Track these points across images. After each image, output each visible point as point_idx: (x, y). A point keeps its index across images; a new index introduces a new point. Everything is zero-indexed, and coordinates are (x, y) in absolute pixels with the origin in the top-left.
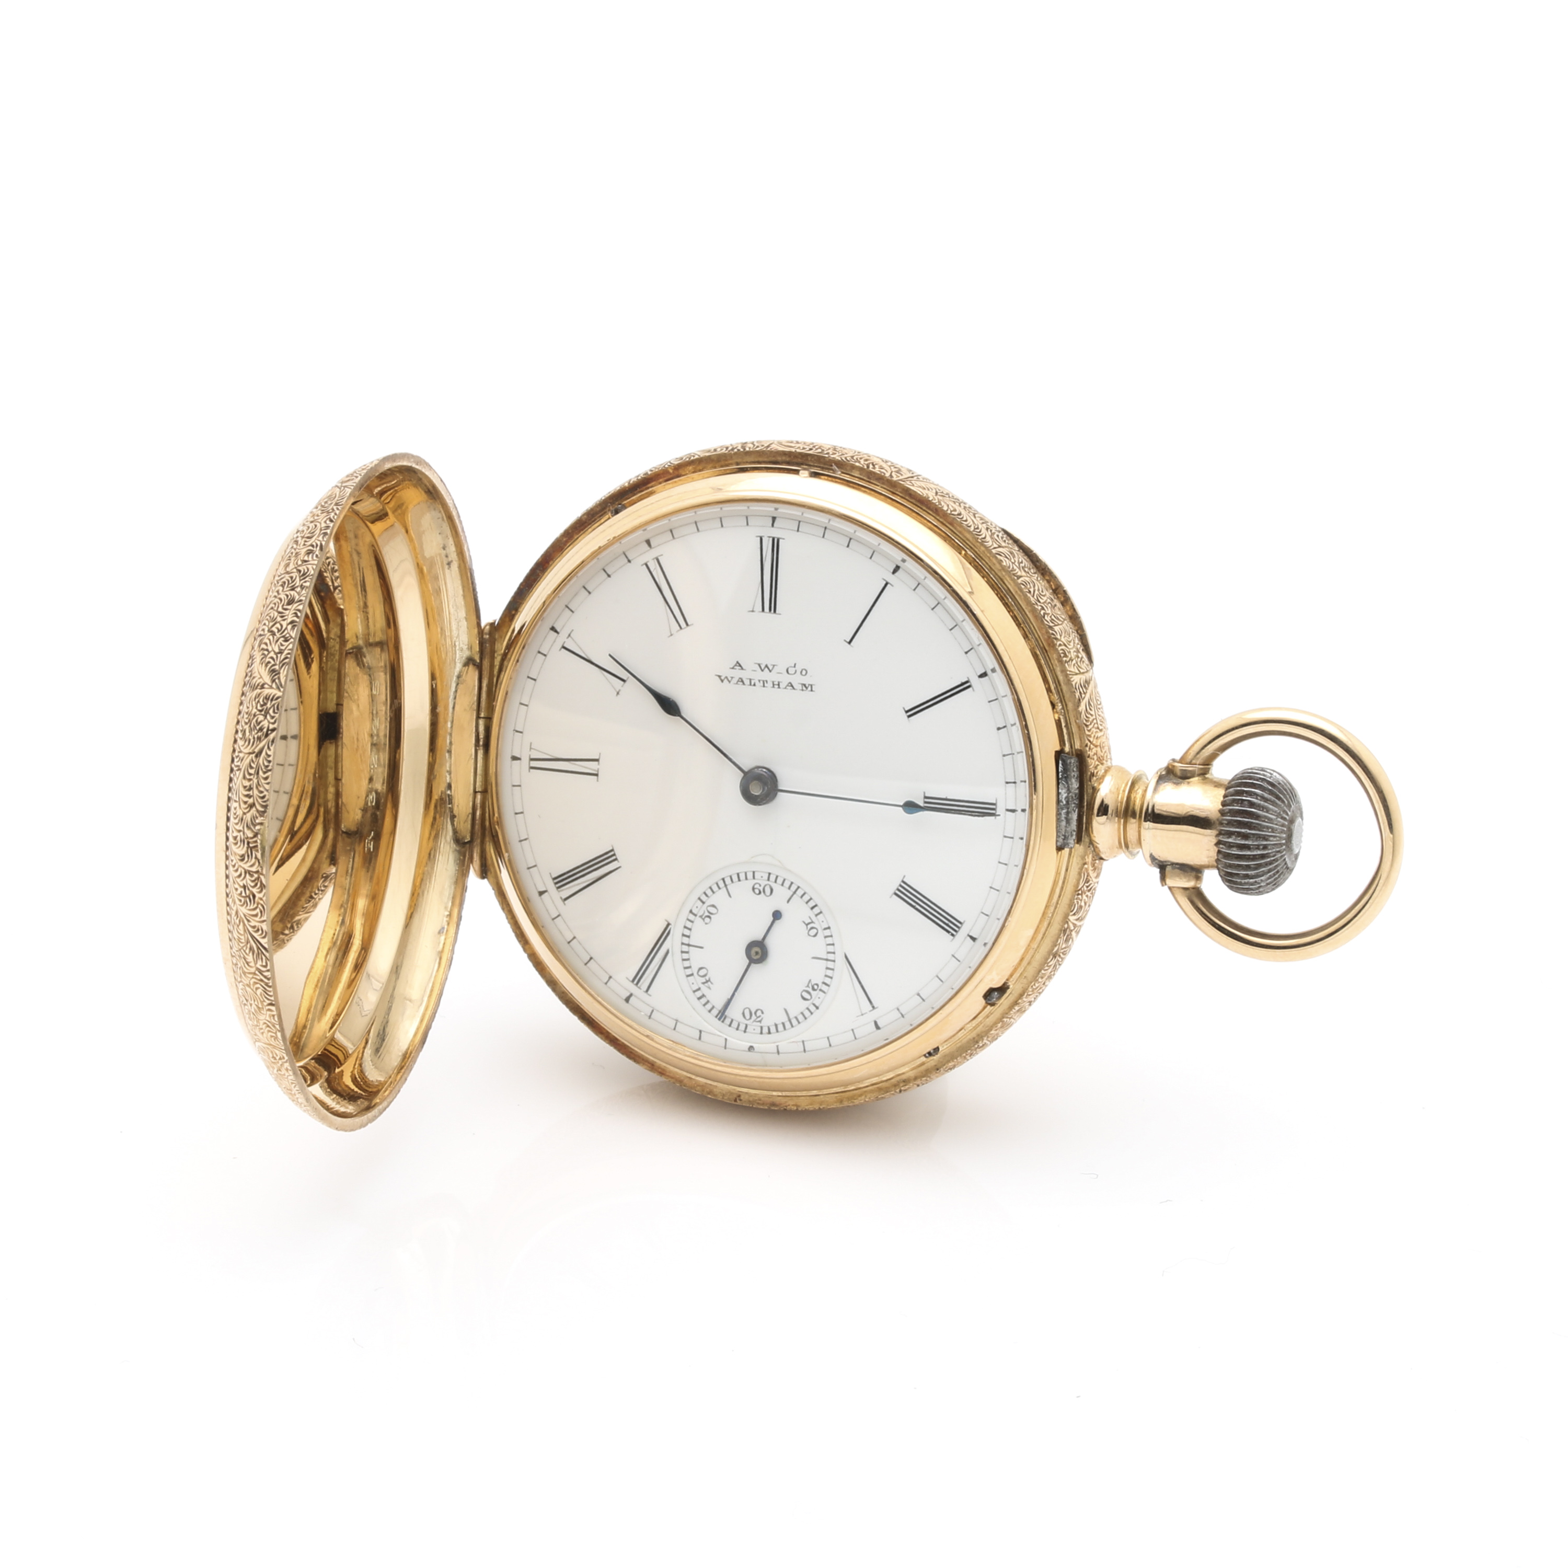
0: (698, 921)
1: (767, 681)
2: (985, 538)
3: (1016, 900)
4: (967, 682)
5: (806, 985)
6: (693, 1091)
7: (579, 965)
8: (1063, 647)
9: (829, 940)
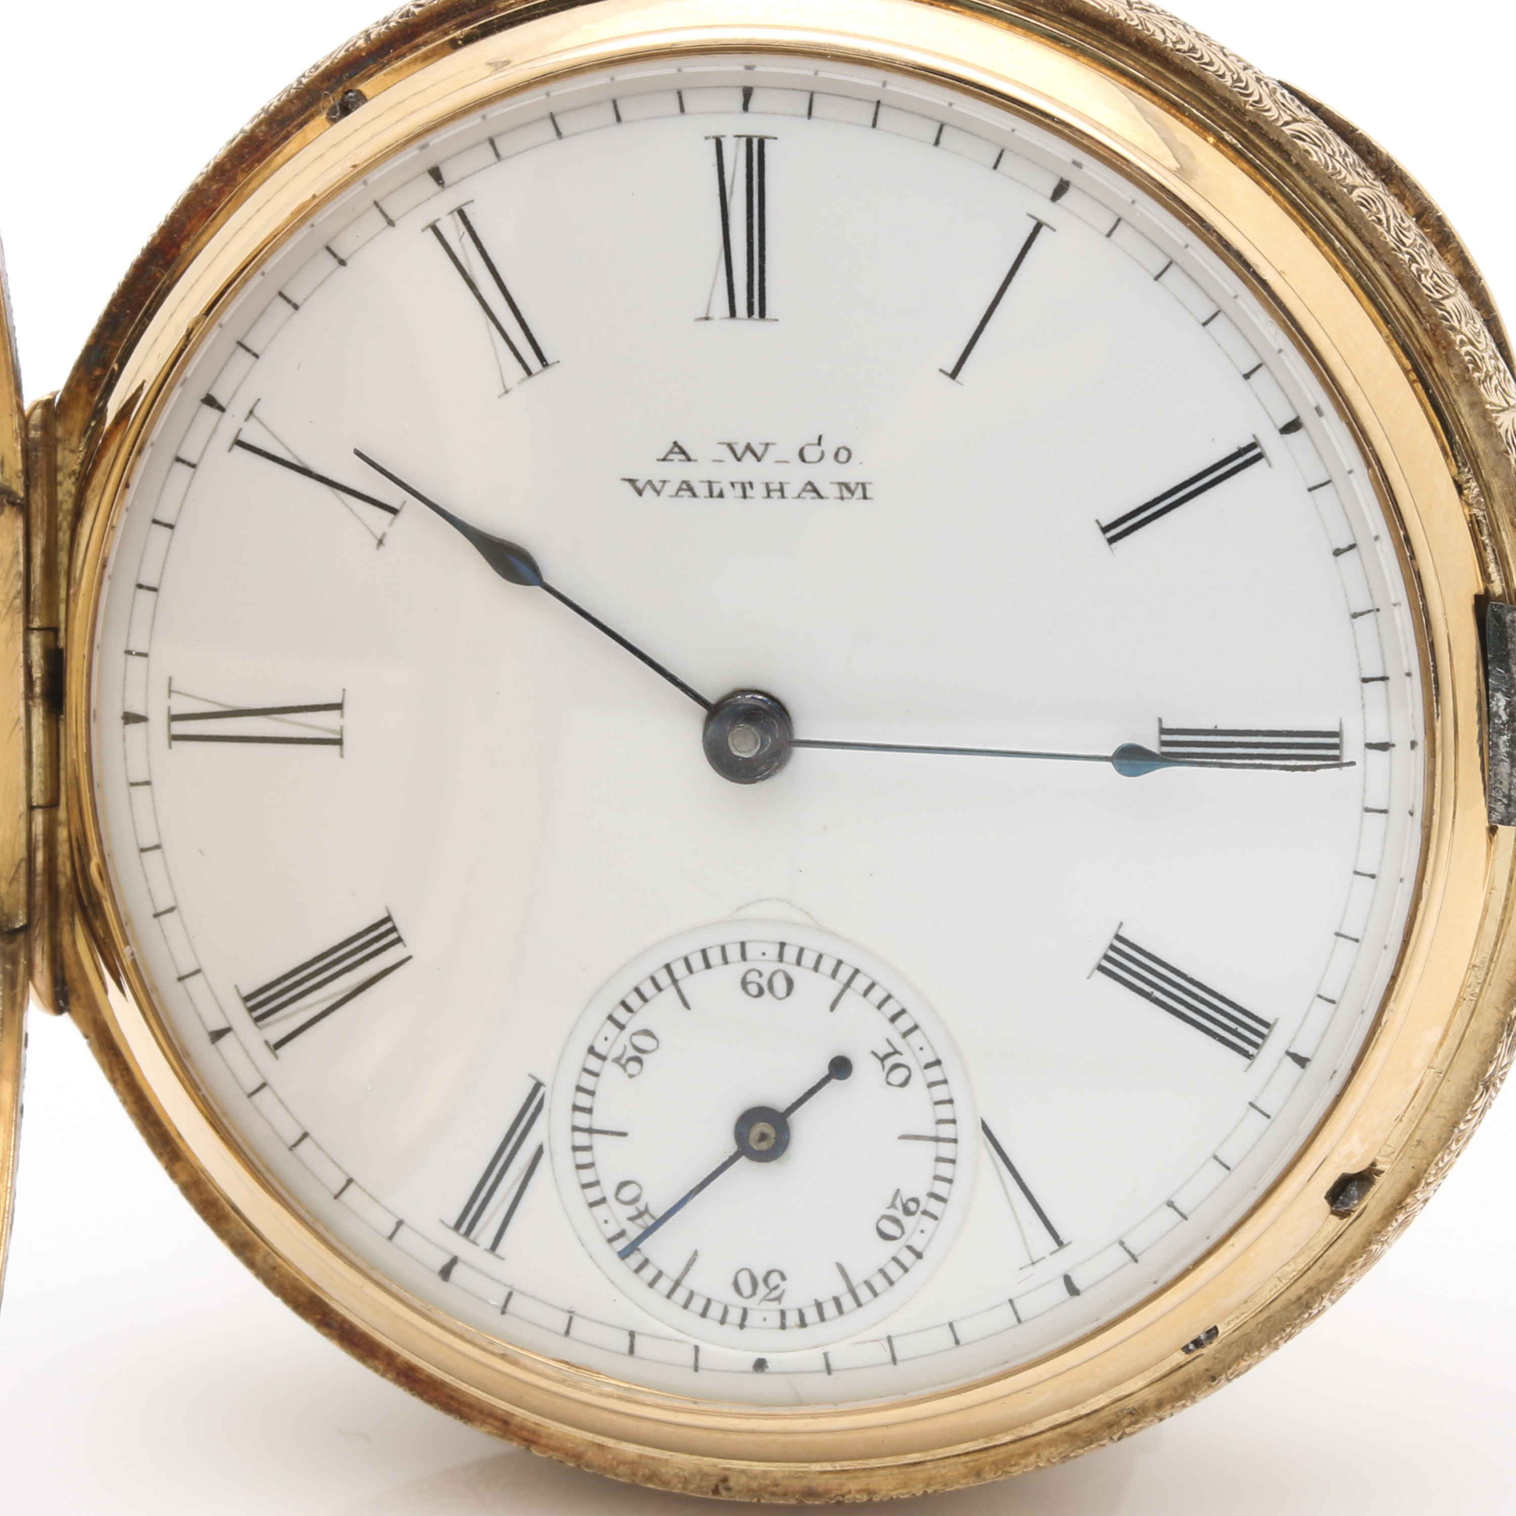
0: (610, 1070)
1: (751, 484)
2: (1259, 101)
3: (1406, 960)
4: (1253, 446)
5: (889, 1203)
6: (609, 1476)
7: (321, 1201)
8: (1469, 348)
9: (940, 1093)
